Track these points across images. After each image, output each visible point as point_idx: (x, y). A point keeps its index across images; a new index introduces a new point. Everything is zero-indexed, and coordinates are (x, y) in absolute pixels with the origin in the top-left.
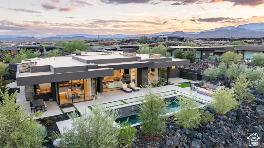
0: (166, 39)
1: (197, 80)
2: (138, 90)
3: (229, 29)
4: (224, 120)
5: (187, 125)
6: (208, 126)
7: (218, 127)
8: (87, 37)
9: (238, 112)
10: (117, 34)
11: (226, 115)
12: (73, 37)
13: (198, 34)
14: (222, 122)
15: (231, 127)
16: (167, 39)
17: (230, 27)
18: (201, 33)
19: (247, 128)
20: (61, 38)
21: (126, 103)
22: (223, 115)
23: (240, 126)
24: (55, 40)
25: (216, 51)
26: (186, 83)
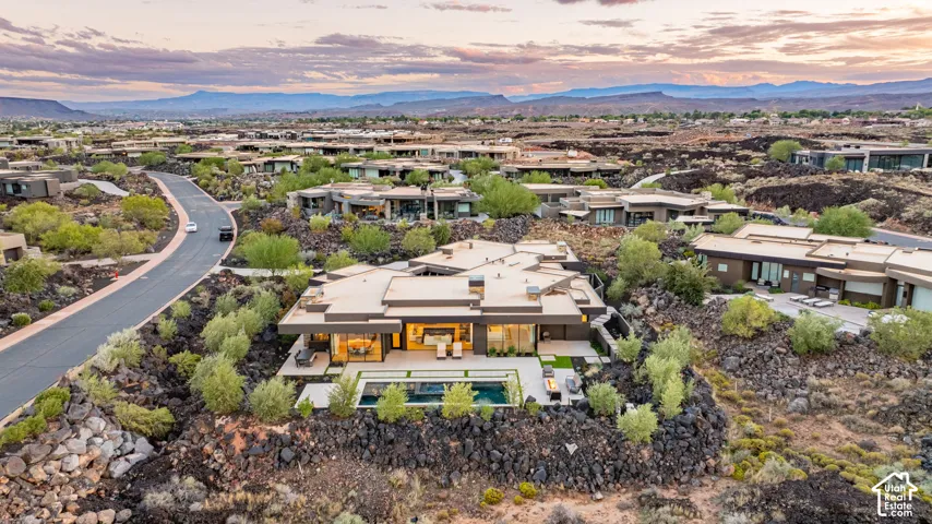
0: (862, 159)
12: (624, 97)
16: (866, 161)
20: (584, 98)
21: (408, 377)
24: (562, 106)
25: (821, 271)
26: (572, 358)
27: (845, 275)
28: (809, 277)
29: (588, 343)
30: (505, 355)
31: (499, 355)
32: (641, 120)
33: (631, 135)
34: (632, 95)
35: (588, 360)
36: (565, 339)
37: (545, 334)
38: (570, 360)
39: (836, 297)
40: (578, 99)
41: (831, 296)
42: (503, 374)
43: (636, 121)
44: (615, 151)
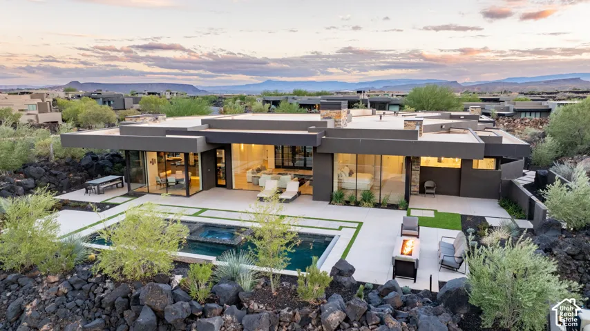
1: (529, 218)
21: (195, 215)
26: (463, 217)
29: (495, 203)
30: (357, 204)
31: (347, 203)
34: (554, 81)
35: (491, 222)
36: (458, 194)
37: (427, 184)
38: (459, 219)
40: (512, 84)
42: (337, 225)
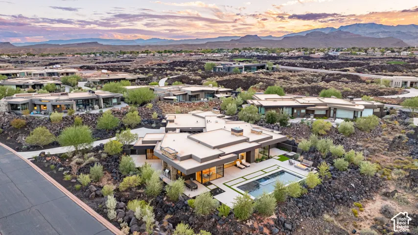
1: (293, 151)
2: (249, 166)
3: (327, 32)
4: (313, 192)
5: (295, 196)
6: (305, 196)
7: (310, 196)
8: (104, 43)
9: (320, 186)
10: (153, 38)
11: (314, 188)
12: (79, 44)
13: (281, 39)
14: (312, 193)
15: (316, 196)
17: (327, 28)
18: (286, 38)
19: (325, 195)
20: (59, 45)
21: (247, 180)
22: (312, 189)
23: (321, 195)
24: (49, 49)
25: (308, 108)
27: (315, 108)
28: (303, 111)
30: (262, 160)
32: (98, 55)
33: (115, 62)
34: (83, 44)
39: (313, 117)
40: (55, 45)
41: (311, 117)
43: (96, 55)
44: (120, 70)
